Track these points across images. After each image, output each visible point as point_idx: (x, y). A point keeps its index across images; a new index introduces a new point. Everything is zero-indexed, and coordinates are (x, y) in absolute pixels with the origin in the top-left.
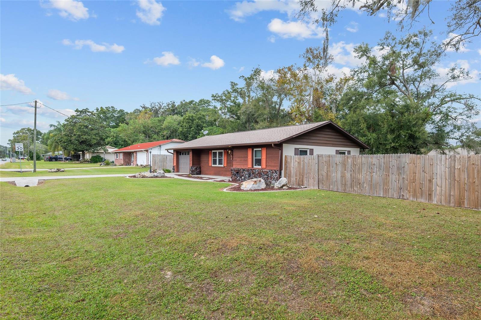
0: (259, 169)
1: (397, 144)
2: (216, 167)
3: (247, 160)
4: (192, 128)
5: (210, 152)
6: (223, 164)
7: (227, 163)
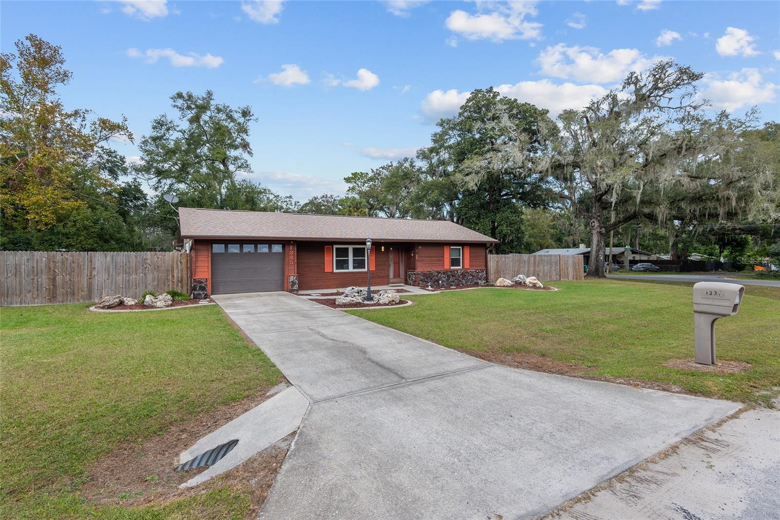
2: (345, 273)
3: (442, 261)
5: (326, 247)
6: (365, 268)
7: (376, 265)
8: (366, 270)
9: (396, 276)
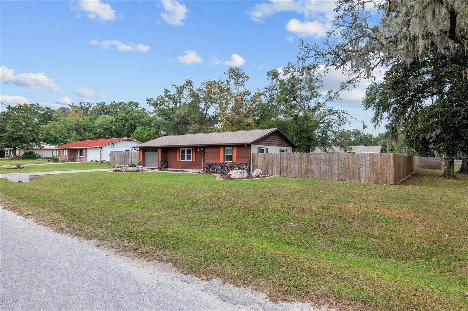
0: (230, 163)
1: (300, 144)
2: (184, 162)
3: (219, 157)
4: (125, 127)
5: (177, 149)
6: (191, 160)
7: (196, 159)
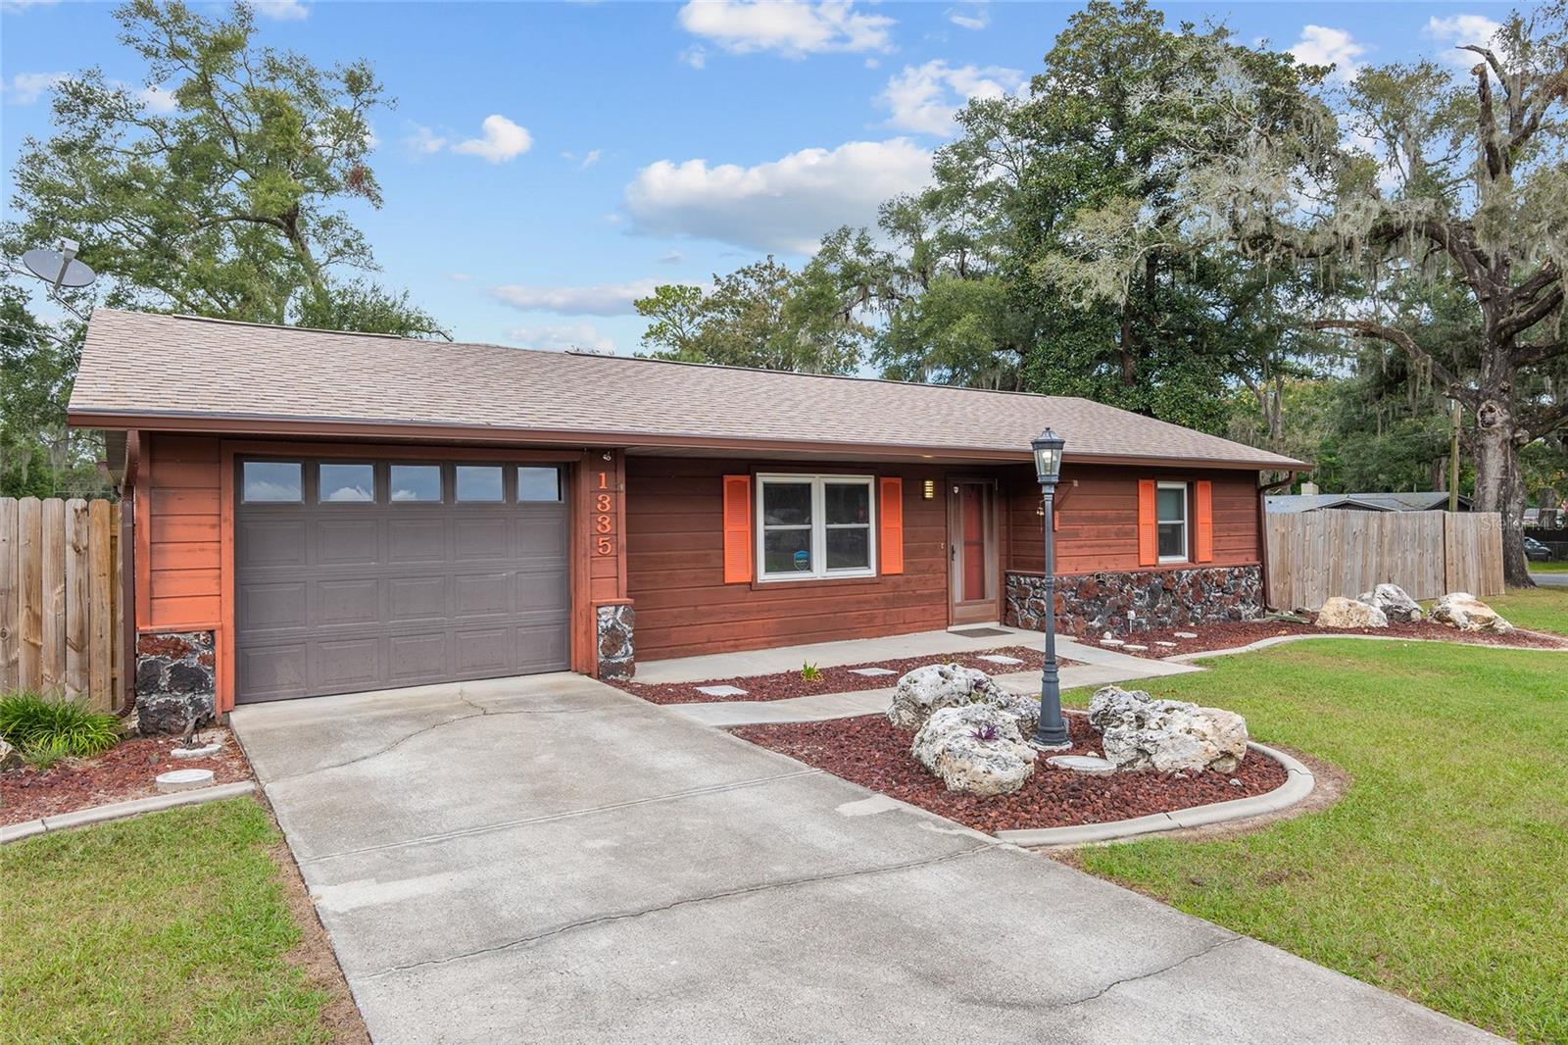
2: (799, 586)
3: (1133, 535)
5: (727, 479)
6: (866, 563)
7: (908, 554)
8: (870, 572)
9: (976, 590)
